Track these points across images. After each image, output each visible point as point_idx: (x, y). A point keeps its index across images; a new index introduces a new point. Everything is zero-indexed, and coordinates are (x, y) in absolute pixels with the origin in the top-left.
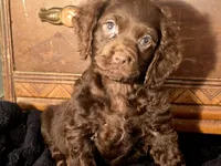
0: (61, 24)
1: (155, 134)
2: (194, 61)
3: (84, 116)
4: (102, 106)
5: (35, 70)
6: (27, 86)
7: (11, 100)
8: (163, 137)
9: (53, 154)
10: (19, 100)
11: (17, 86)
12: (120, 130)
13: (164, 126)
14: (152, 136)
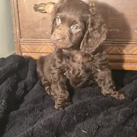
0: (46, 12)
1: (99, 70)
2: (118, 30)
3: (60, 63)
4: (69, 58)
5: (32, 38)
6: (28, 46)
7: (19, 54)
8: (103, 72)
9: (44, 83)
10: (24, 54)
11: (23, 46)
12: (79, 70)
13: (104, 67)
14: (98, 72)
